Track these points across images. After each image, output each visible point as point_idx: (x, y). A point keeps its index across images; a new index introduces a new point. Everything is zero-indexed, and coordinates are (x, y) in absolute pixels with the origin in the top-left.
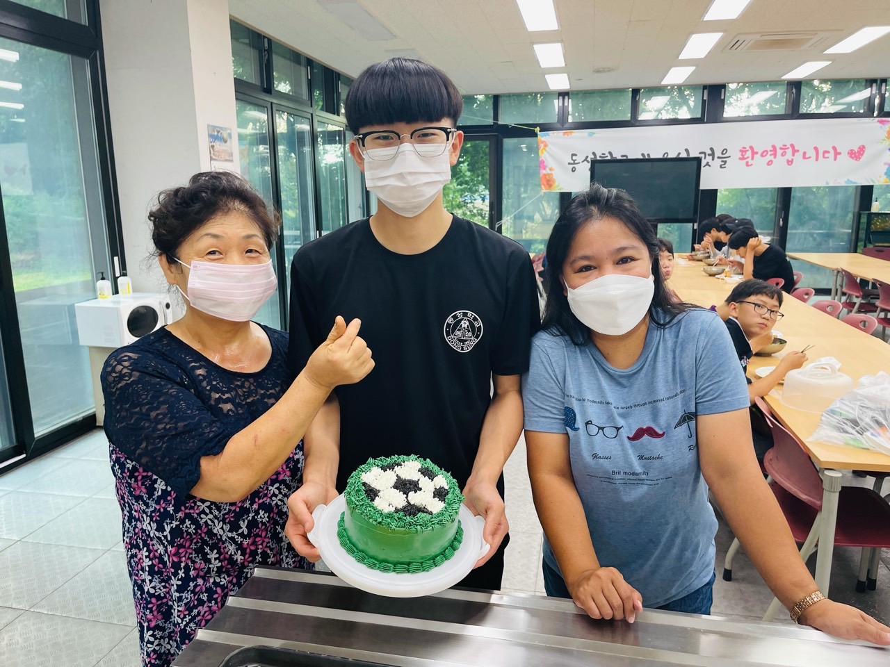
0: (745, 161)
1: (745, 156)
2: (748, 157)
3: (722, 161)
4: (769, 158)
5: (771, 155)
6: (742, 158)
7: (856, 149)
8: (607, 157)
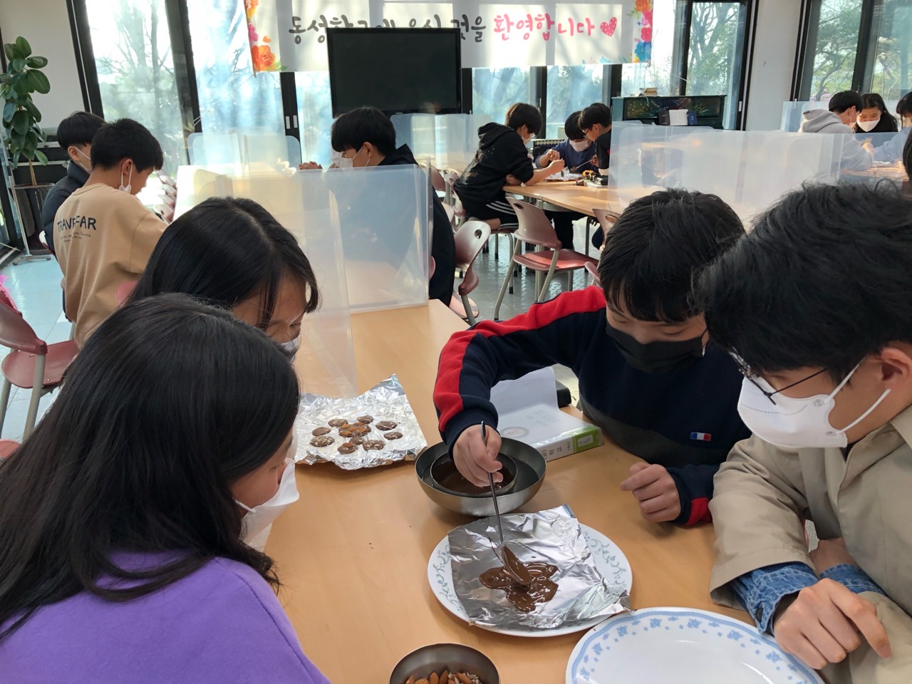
0: (500, 34)
1: (501, 27)
2: (503, 29)
3: (477, 33)
4: (525, 30)
5: (527, 26)
6: (498, 30)
7: (608, 22)
8: (340, 22)
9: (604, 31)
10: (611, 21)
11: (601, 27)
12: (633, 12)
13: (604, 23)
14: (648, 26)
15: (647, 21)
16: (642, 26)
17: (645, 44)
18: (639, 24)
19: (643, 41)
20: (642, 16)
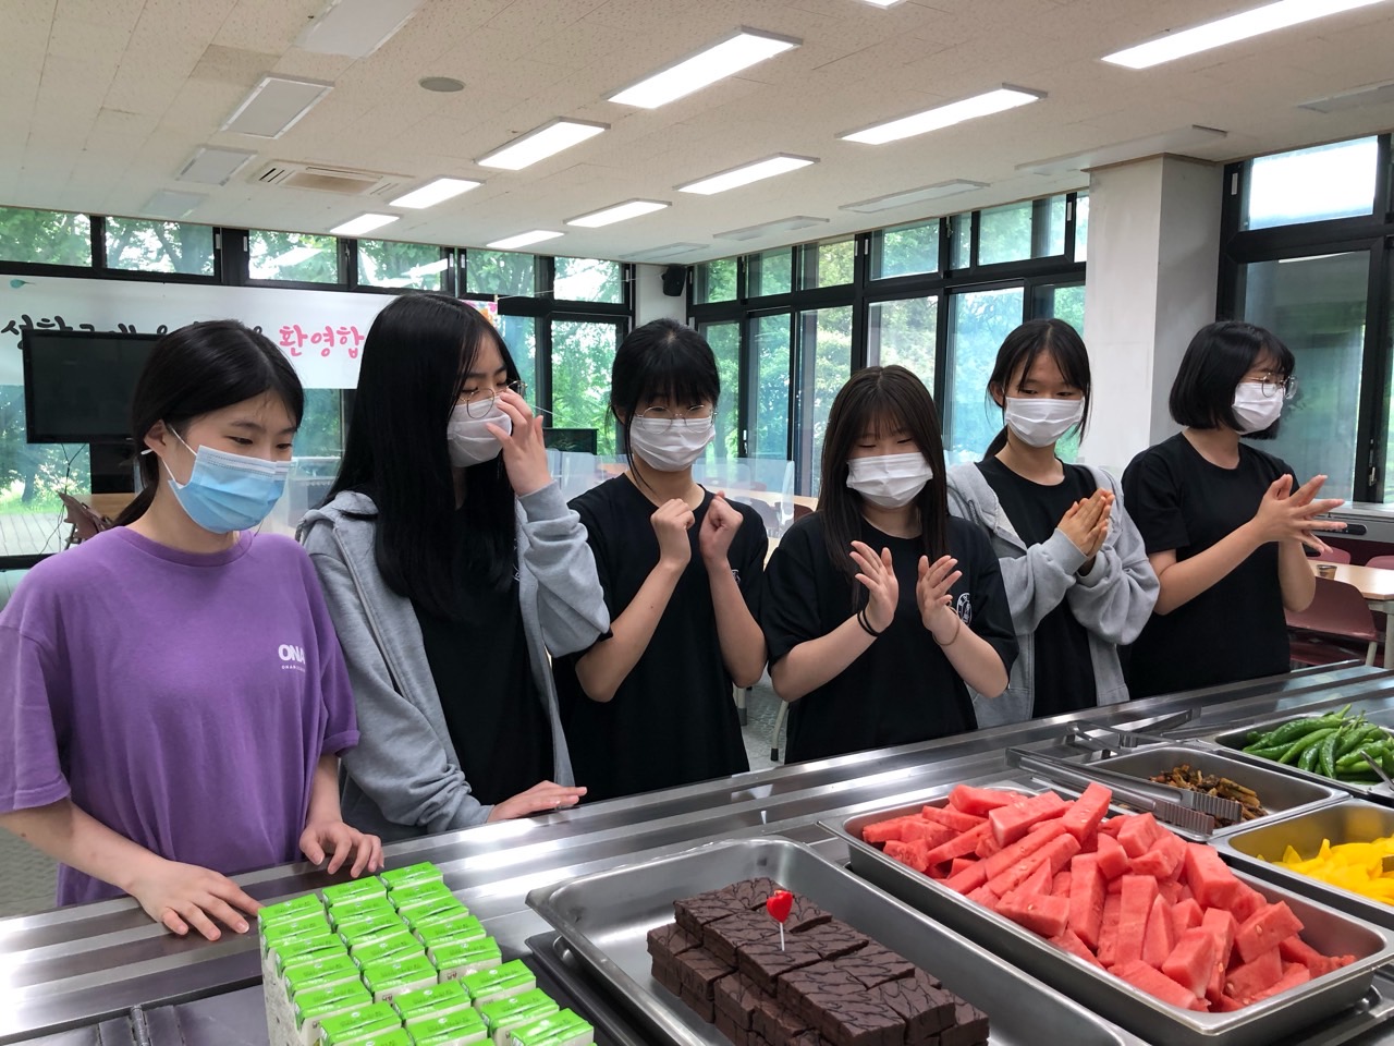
0: (289, 348)
1: (290, 341)
2: (294, 342)
4: (323, 345)
5: (326, 341)
6: (286, 343)
8: (53, 325)
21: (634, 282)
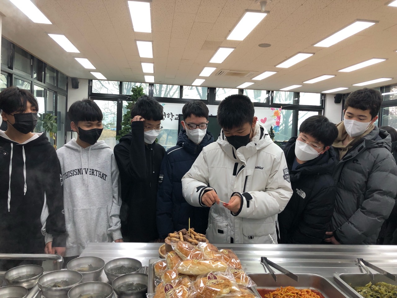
7: (263, 119)
8: (170, 115)
9: (262, 122)
10: (265, 118)
11: (261, 120)
12: (273, 116)
13: (262, 119)
14: (278, 121)
15: (278, 119)
16: (276, 121)
17: (277, 126)
18: (275, 120)
19: (276, 126)
20: (276, 117)
21: (325, 100)
